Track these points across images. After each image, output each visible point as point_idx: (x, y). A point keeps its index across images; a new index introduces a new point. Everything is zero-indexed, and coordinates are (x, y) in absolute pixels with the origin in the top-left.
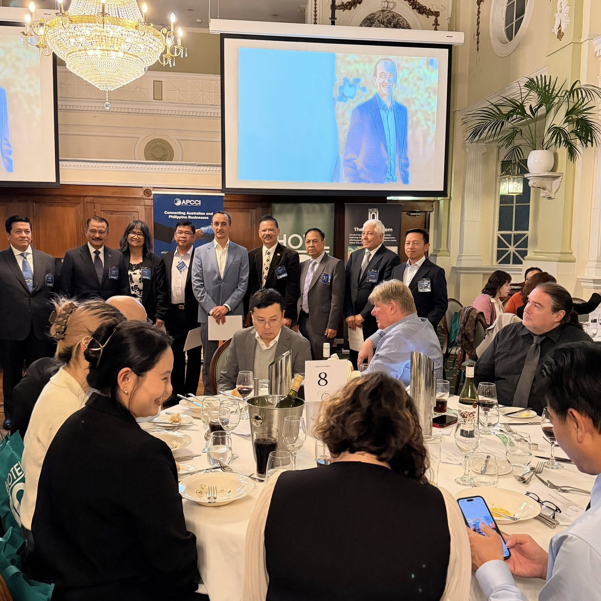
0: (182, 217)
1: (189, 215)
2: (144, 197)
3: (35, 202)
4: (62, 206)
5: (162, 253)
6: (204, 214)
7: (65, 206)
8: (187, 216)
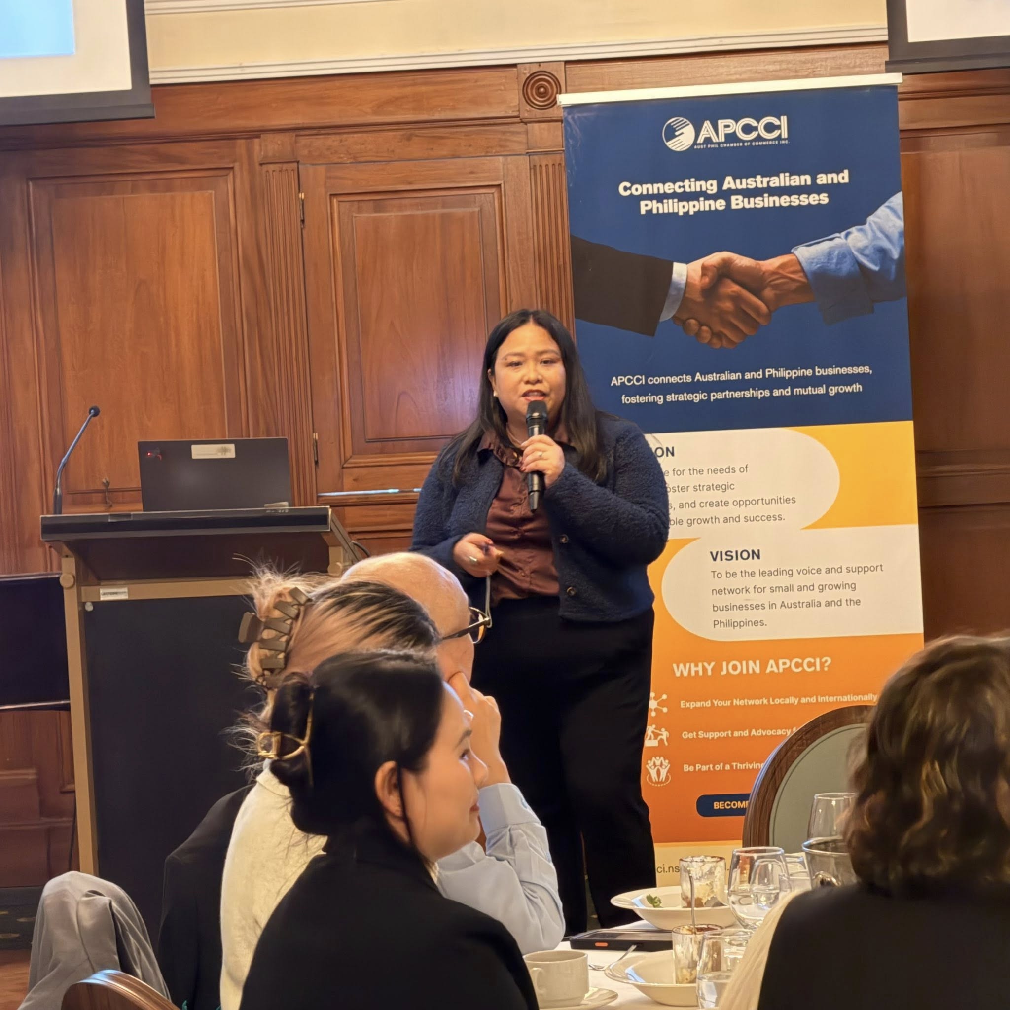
0: (703, 205)
1: (737, 192)
2: (527, 112)
3: (32, 179)
4: (153, 188)
5: (614, 381)
6: (805, 179)
7: (169, 189)
8: (726, 195)
